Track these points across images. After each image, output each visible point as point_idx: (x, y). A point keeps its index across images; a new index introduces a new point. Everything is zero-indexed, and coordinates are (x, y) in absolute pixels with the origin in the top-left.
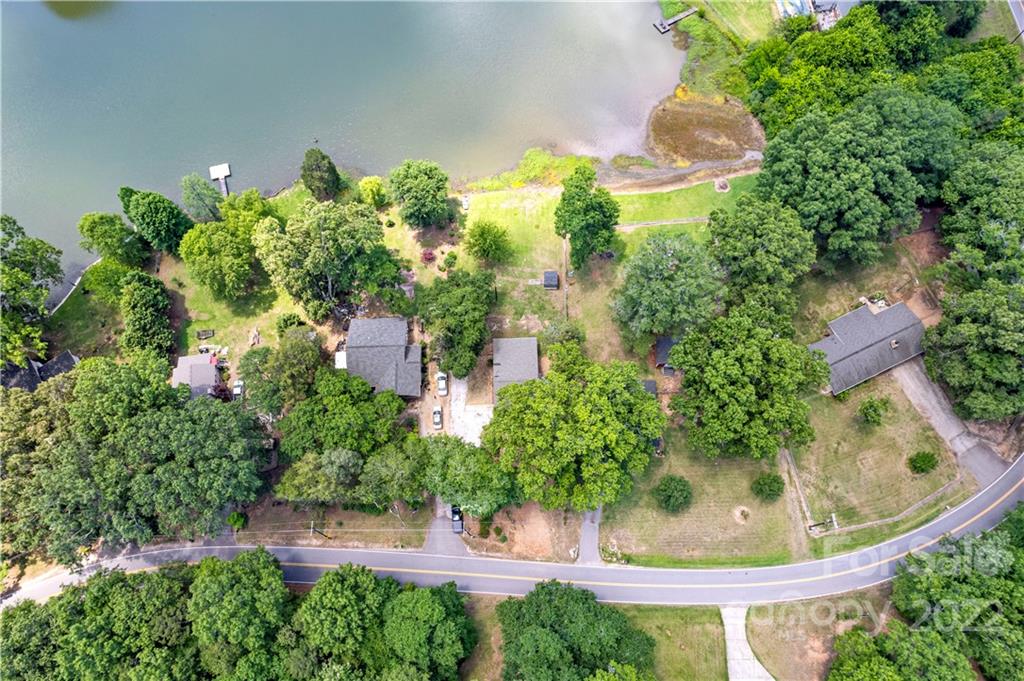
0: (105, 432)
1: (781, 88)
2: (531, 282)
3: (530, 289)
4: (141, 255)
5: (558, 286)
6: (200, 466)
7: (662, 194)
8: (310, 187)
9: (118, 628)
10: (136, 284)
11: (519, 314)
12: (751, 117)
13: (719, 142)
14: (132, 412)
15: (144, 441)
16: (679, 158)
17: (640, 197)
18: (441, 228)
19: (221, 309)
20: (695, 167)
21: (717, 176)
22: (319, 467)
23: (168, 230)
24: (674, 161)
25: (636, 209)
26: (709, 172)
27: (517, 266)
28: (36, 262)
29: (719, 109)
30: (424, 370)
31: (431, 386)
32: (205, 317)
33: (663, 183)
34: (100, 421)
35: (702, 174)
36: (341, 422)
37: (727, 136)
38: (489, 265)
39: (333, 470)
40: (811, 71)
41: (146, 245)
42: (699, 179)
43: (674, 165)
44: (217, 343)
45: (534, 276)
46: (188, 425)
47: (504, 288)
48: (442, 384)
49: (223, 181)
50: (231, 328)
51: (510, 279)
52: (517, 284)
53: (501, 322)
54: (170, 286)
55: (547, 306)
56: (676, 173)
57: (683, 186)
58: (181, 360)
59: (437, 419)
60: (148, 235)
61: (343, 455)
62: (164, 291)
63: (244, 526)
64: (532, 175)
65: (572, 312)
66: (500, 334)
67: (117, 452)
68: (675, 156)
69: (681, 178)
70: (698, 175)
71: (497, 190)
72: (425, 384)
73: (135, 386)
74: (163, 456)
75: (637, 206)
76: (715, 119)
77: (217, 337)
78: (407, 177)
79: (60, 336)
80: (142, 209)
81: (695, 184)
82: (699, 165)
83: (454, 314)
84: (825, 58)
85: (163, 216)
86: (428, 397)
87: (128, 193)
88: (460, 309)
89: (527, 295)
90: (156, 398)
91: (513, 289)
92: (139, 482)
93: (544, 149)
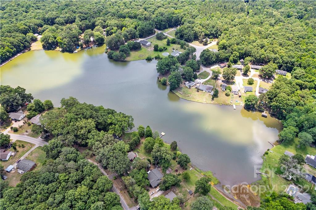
0: (115, 150)
1: (269, 203)
2: (188, 190)
3: (186, 191)
4: (142, 135)
5: (191, 195)
6: (119, 163)
7: (226, 199)
8: (171, 146)
9: (92, 171)
10: (137, 138)
11: (180, 192)
12: (260, 203)
13: (247, 201)
14: (120, 150)
15: (117, 154)
16: (236, 196)
17: (221, 195)
18: (183, 169)
19: (143, 151)
20: (237, 201)
21: (240, 206)
22: (130, 179)
23: (148, 135)
24: (234, 196)
25: (218, 197)
26: (239, 204)
27: (188, 185)
28: (130, 126)
29: (254, 196)
30: (158, 185)
31: (156, 188)
32: (141, 150)
33: (228, 197)
34: (116, 148)
35: (238, 203)
36: (139, 177)
37: (250, 202)
38: (184, 181)
39: (131, 181)
40: (279, 205)
41: (144, 135)
42: (236, 203)
43: (233, 196)
44: (138, 154)
45: (189, 189)
46: (123, 157)
47: (182, 186)
48: (158, 190)
49: (162, 135)
50: (142, 154)
51: (185, 186)
52: (185, 188)
53: (176, 191)
54: (141, 142)
55: (186, 196)
56: (233, 198)
57: (231, 201)
58: (132, 152)
59: (152, 194)
60: (145, 133)
61: (134, 181)
62: (139, 142)
63: (115, 179)
64: (206, 175)
65: (189, 201)
66: (174, 192)
67: (114, 153)
68: (235, 195)
69: (232, 200)
70: (237, 202)
71: (198, 172)
72: (156, 187)
73: (123, 148)
74: (117, 158)
75: (219, 196)
76: (251, 196)
77: (139, 154)
78: (183, 156)
79: (123, 136)
80: (147, 130)
81: (234, 203)
82: (239, 201)
83: (168, 179)
84: (284, 205)
85: (149, 133)
86: (154, 189)
87: (148, 127)
88: (169, 179)
89: (185, 191)
90: (124, 151)
91: (184, 188)
92: (111, 158)
93: (212, 173)
